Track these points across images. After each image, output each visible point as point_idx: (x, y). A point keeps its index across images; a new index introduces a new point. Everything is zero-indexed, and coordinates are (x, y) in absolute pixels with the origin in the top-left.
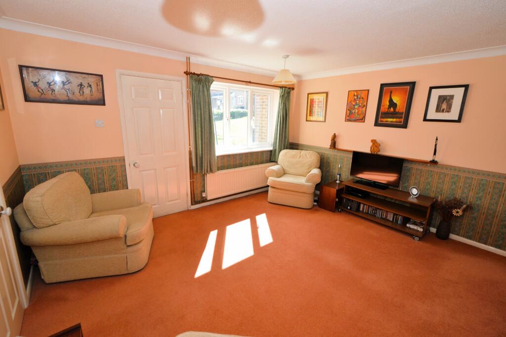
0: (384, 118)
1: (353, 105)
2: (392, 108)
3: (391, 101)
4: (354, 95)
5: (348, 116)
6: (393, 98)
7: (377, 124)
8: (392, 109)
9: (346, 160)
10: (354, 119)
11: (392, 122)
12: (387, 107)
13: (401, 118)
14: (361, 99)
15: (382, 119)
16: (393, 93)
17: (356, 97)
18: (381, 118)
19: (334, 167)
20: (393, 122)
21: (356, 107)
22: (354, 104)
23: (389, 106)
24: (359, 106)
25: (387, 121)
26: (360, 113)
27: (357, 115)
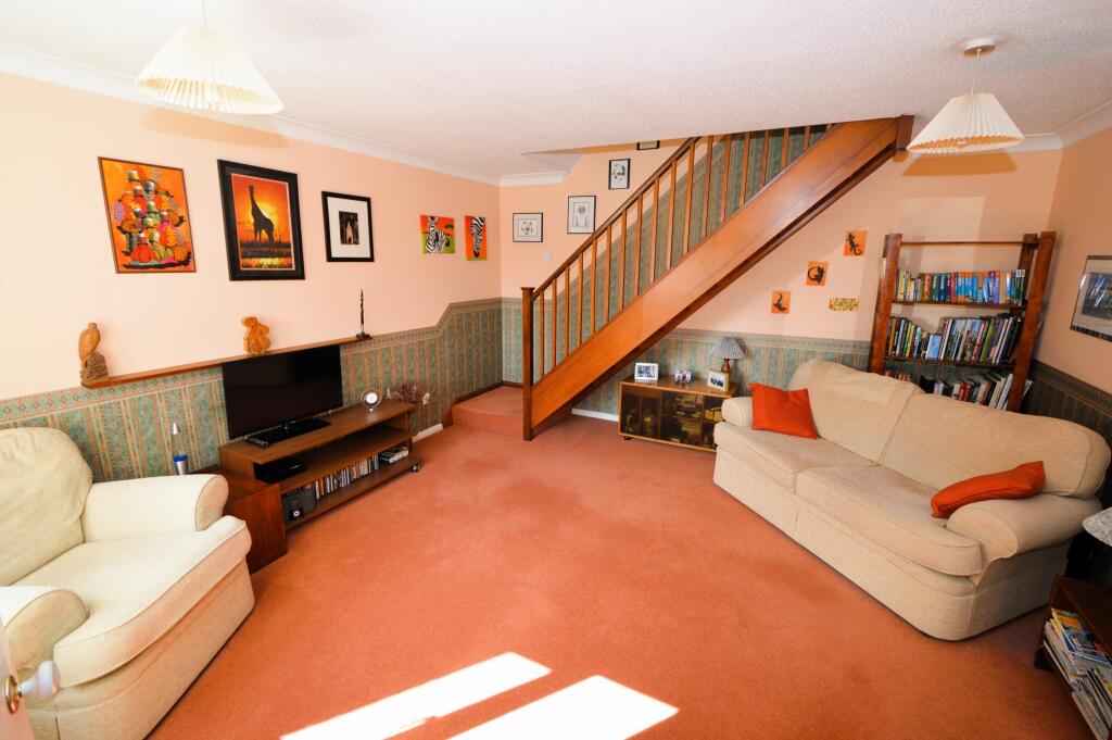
0: (251, 257)
1: (137, 214)
2: (263, 231)
3: (256, 212)
4: (131, 180)
5: (127, 254)
6: (259, 204)
7: (237, 274)
8: (264, 234)
9: (161, 405)
10: (154, 262)
11: (271, 266)
12: (253, 228)
13: (289, 255)
14: (164, 197)
15: (248, 261)
16: (255, 190)
17: (139, 188)
18: (243, 257)
19: (117, 452)
20: (275, 267)
21: (151, 221)
22: (138, 209)
23: (255, 224)
24: (163, 220)
25: (261, 266)
26: (171, 242)
27: (161, 248)
